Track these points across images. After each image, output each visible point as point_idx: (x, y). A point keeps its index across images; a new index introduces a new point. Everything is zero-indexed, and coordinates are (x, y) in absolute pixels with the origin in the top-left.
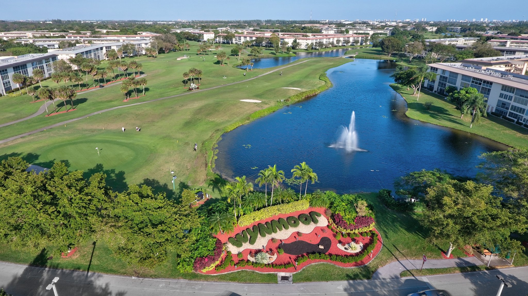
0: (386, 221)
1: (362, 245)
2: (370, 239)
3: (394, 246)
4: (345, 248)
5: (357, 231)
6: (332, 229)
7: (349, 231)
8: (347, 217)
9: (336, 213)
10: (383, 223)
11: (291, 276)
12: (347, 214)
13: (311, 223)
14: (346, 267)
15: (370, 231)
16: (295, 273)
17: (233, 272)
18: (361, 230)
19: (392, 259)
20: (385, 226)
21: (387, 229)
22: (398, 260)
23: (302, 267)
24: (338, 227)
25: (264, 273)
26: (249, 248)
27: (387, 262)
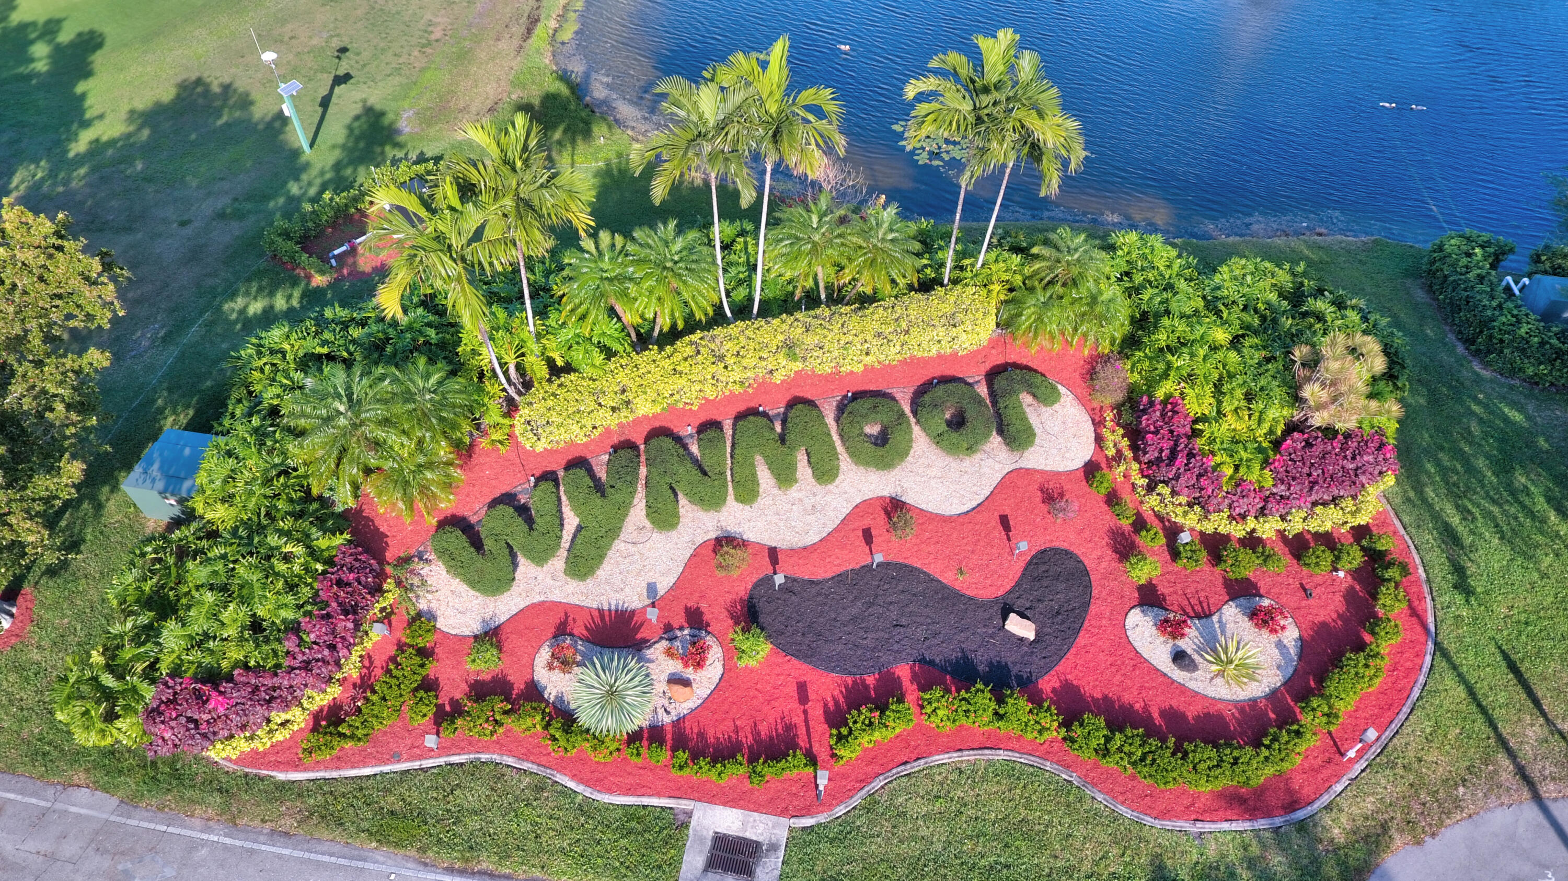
0: (1458, 454)
1: (1291, 635)
2: (1350, 595)
3: (1513, 668)
4: (1179, 657)
5: (1268, 529)
6: (1112, 499)
7: (1219, 523)
8: (1232, 424)
9: (1160, 394)
10: (1438, 464)
11: (773, 847)
12: (1227, 407)
13: (987, 447)
14: (1161, 816)
15: (1360, 532)
16: (808, 822)
17: (416, 765)
18: (1296, 525)
19: (1494, 785)
20: (1456, 495)
21: (1465, 513)
22: (1537, 798)
23: (865, 780)
24: (1150, 489)
25: (606, 798)
26: (557, 596)
27: (1457, 804)
